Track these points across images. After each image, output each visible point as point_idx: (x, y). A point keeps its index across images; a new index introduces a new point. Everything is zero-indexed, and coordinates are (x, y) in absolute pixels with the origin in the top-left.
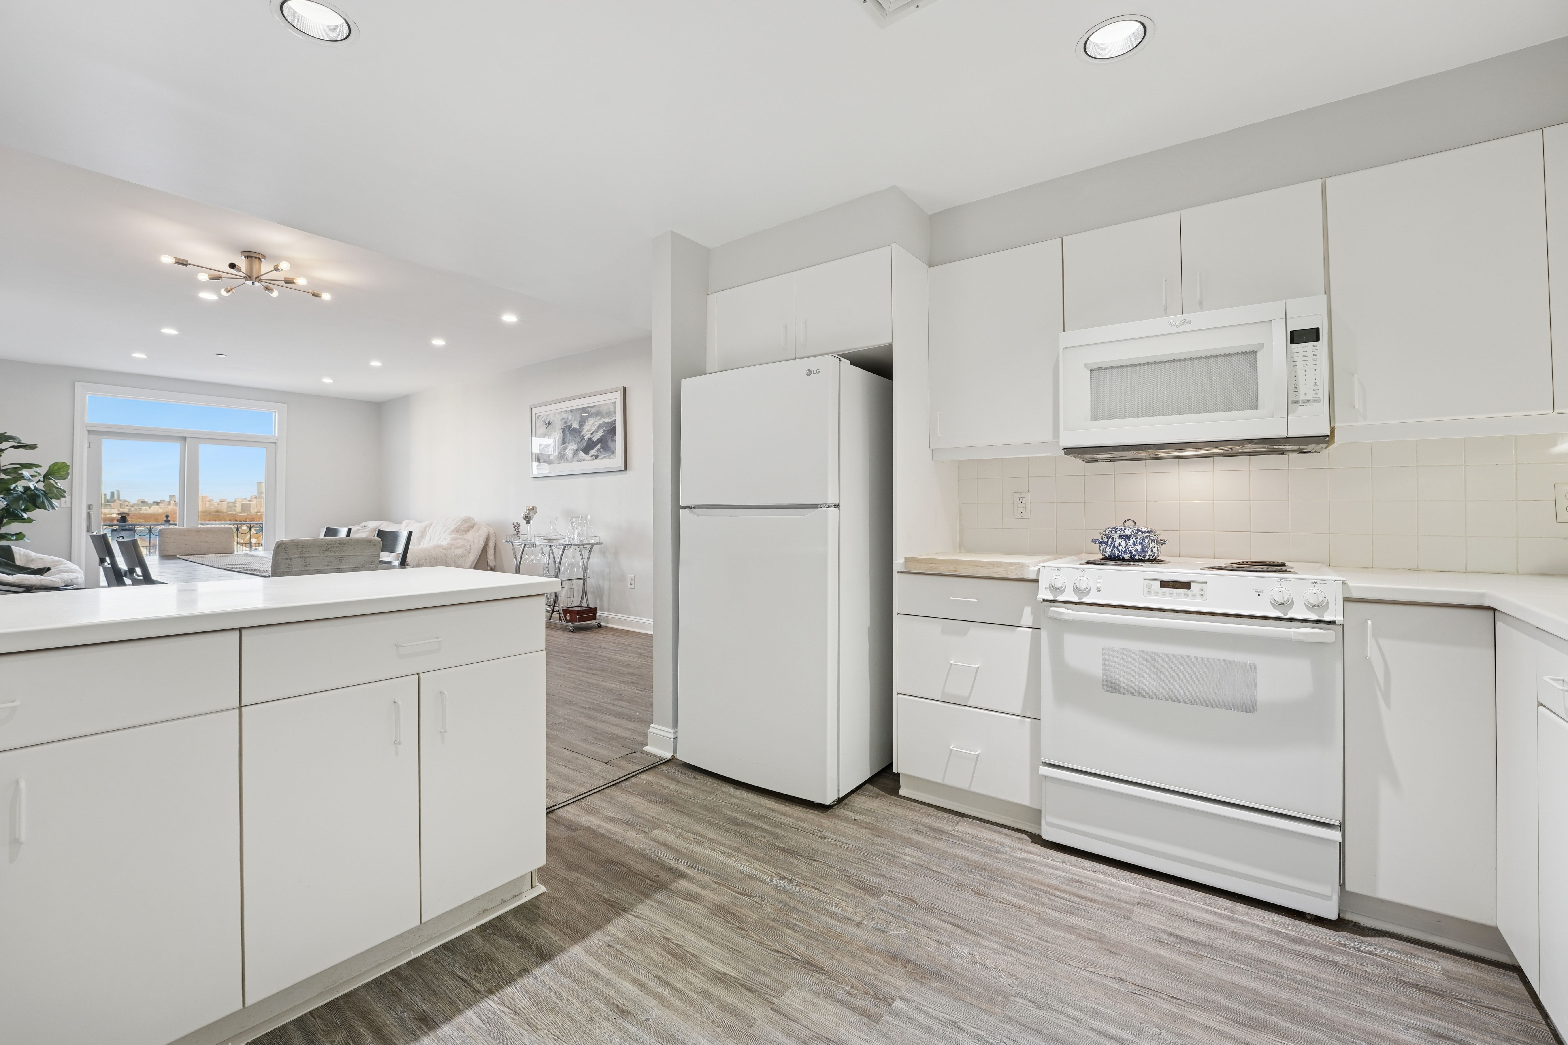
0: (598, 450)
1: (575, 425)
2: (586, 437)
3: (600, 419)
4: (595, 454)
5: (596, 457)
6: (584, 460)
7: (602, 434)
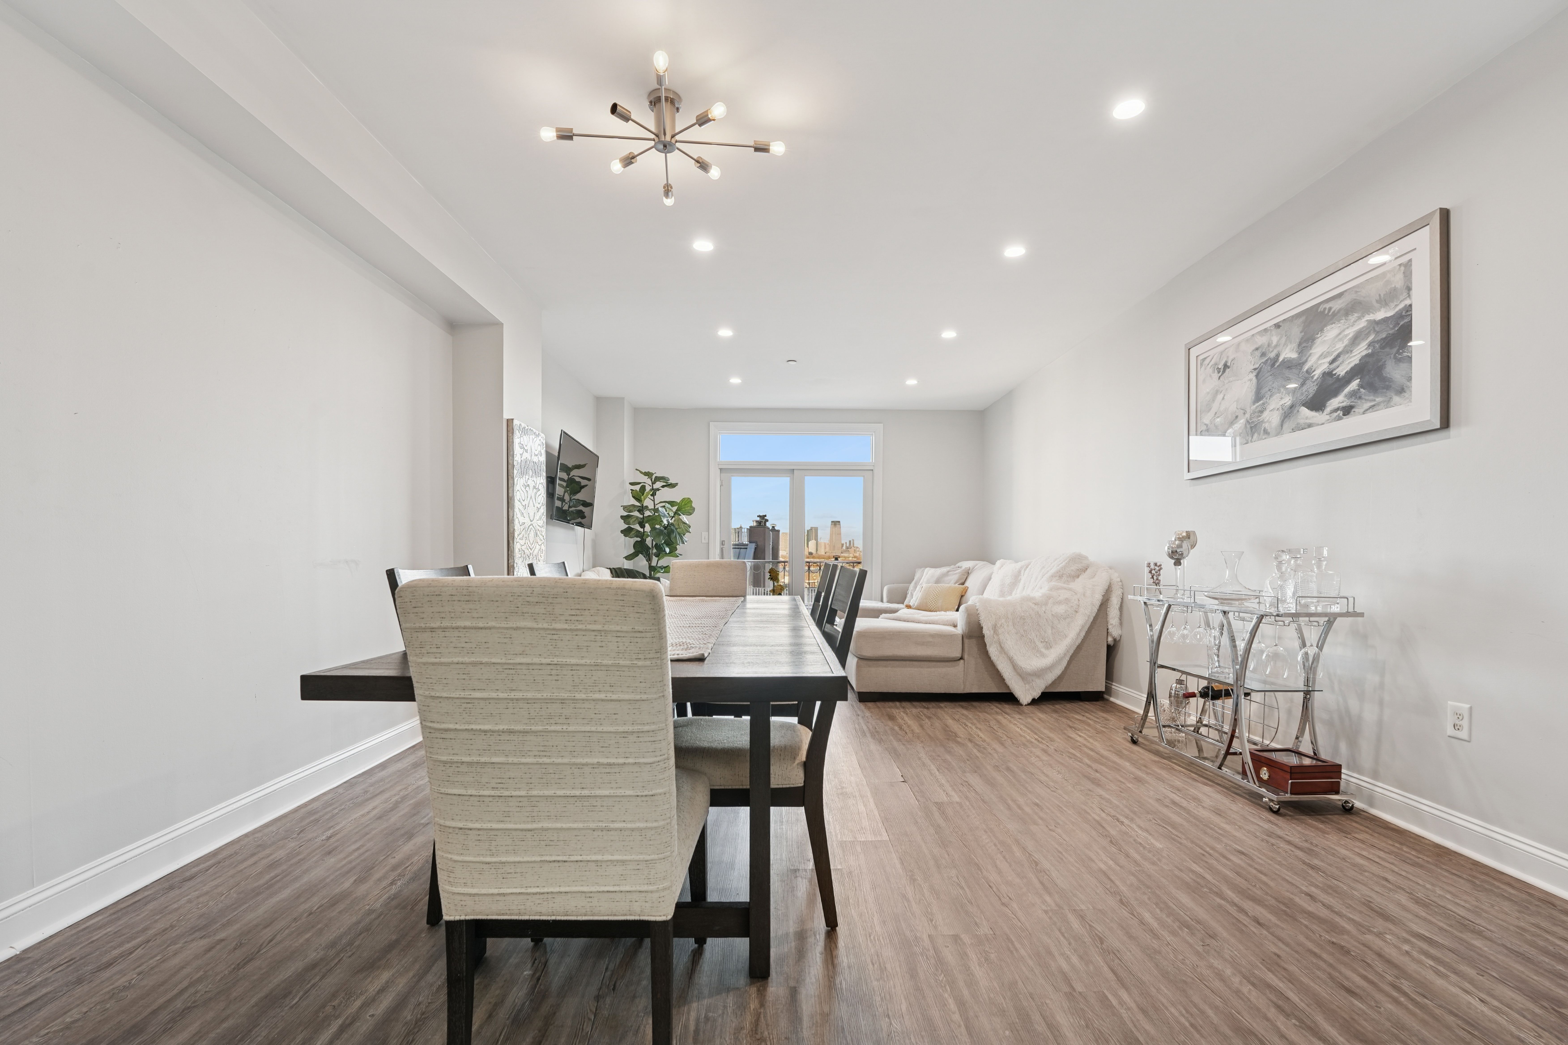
0: (1353, 394)
1: (1289, 353)
2: (1317, 373)
3: (1359, 318)
4: (1344, 404)
5: (1347, 411)
6: (1310, 426)
7: (1364, 353)
